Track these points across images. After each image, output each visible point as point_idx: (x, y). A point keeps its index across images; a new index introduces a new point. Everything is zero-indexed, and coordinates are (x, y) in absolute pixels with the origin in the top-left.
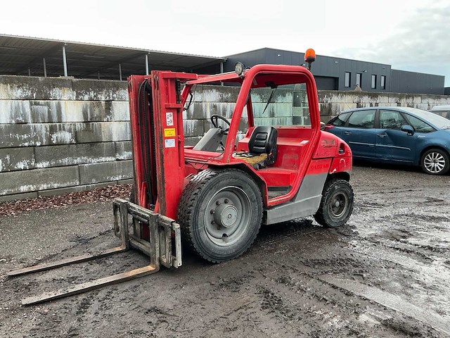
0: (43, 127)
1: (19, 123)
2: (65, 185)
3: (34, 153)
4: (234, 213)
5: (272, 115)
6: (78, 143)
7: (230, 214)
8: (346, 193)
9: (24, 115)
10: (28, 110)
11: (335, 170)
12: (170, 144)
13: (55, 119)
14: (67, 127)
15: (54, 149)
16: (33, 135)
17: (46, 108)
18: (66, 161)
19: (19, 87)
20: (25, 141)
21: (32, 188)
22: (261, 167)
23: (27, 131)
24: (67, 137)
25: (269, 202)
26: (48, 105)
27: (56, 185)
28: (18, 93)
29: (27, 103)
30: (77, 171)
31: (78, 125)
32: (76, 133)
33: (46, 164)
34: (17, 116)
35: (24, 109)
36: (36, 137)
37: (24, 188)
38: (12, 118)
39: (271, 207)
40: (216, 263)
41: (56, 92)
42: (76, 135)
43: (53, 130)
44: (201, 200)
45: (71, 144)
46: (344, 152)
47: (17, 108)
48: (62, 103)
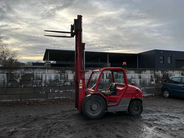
0: (63, 81)
1: (57, 80)
2: (67, 98)
3: (60, 88)
4: (96, 107)
5: (140, 78)
6: (71, 85)
7: (95, 107)
8: (139, 105)
9: (58, 78)
10: (59, 76)
11: (134, 98)
12: (81, 87)
13: (66, 79)
14: (69, 81)
15: (65, 87)
16: (60, 83)
17: (64, 76)
18: (68, 90)
19: (57, 70)
20: (58, 84)
21: (58, 98)
22: (110, 95)
23: (58, 82)
24: (69, 84)
25: (108, 105)
26: (65, 75)
27: (64, 97)
28: (57, 72)
29: (59, 74)
30: (71, 94)
31: (72, 80)
32: (71, 82)
33: (62, 91)
34: (56, 78)
35: (58, 76)
36: (61, 84)
37: (56, 98)
38: (55, 78)
39: (109, 107)
40: (90, 120)
41: (67, 71)
42: (71, 83)
43: (65, 82)
44: (86, 102)
45: (70, 86)
46: (138, 92)
47: (57, 76)
48: (68, 74)
